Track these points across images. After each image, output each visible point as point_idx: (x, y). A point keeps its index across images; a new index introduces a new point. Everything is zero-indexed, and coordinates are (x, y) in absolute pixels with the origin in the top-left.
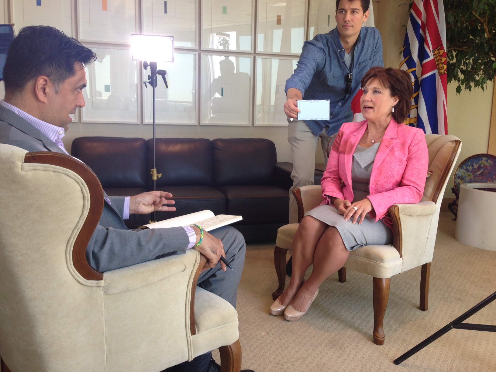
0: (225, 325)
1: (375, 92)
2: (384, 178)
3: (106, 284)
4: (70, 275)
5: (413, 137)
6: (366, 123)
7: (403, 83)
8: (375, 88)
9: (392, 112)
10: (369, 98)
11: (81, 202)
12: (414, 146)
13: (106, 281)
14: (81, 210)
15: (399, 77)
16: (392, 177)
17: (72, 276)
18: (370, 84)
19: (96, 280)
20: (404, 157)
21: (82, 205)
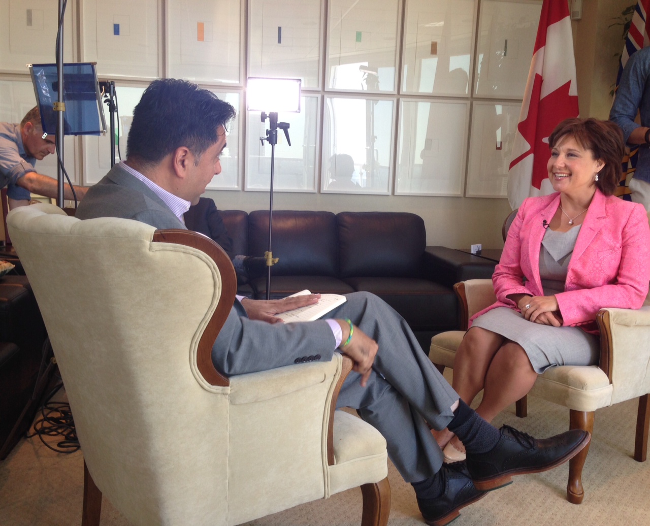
0: (371, 456)
1: (570, 154)
2: (590, 272)
3: (233, 391)
4: (193, 377)
5: (629, 215)
6: (559, 196)
7: (611, 141)
8: (569, 150)
9: (595, 181)
10: (561, 164)
11: (211, 290)
12: (631, 227)
13: (232, 388)
14: (211, 299)
15: (604, 133)
16: (601, 271)
17: (195, 380)
18: (562, 143)
19: (221, 386)
20: (618, 242)
21: (212, 294)
